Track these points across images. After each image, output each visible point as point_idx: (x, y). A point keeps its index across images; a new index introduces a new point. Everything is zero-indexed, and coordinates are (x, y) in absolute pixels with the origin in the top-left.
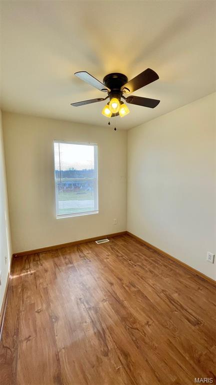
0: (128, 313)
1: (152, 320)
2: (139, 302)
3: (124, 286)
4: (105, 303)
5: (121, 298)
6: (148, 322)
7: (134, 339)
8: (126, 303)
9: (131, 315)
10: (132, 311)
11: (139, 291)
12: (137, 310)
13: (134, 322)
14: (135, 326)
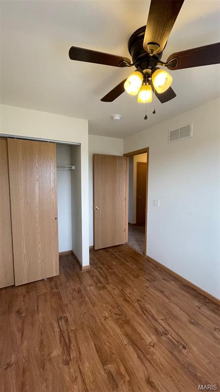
0: (123, 328)
1: (100, 321)
2: (108, 342)
3: (127, 378)
4: (150, 341)
5: (130, 349)
6: (105, 320)
7: (119, 308)
8: (126, 342)
9: (121, 326)
10: (118, 331)
11: (104, 362)
12: (112, 331)
13: (117, 319)
14: (118, 316)
